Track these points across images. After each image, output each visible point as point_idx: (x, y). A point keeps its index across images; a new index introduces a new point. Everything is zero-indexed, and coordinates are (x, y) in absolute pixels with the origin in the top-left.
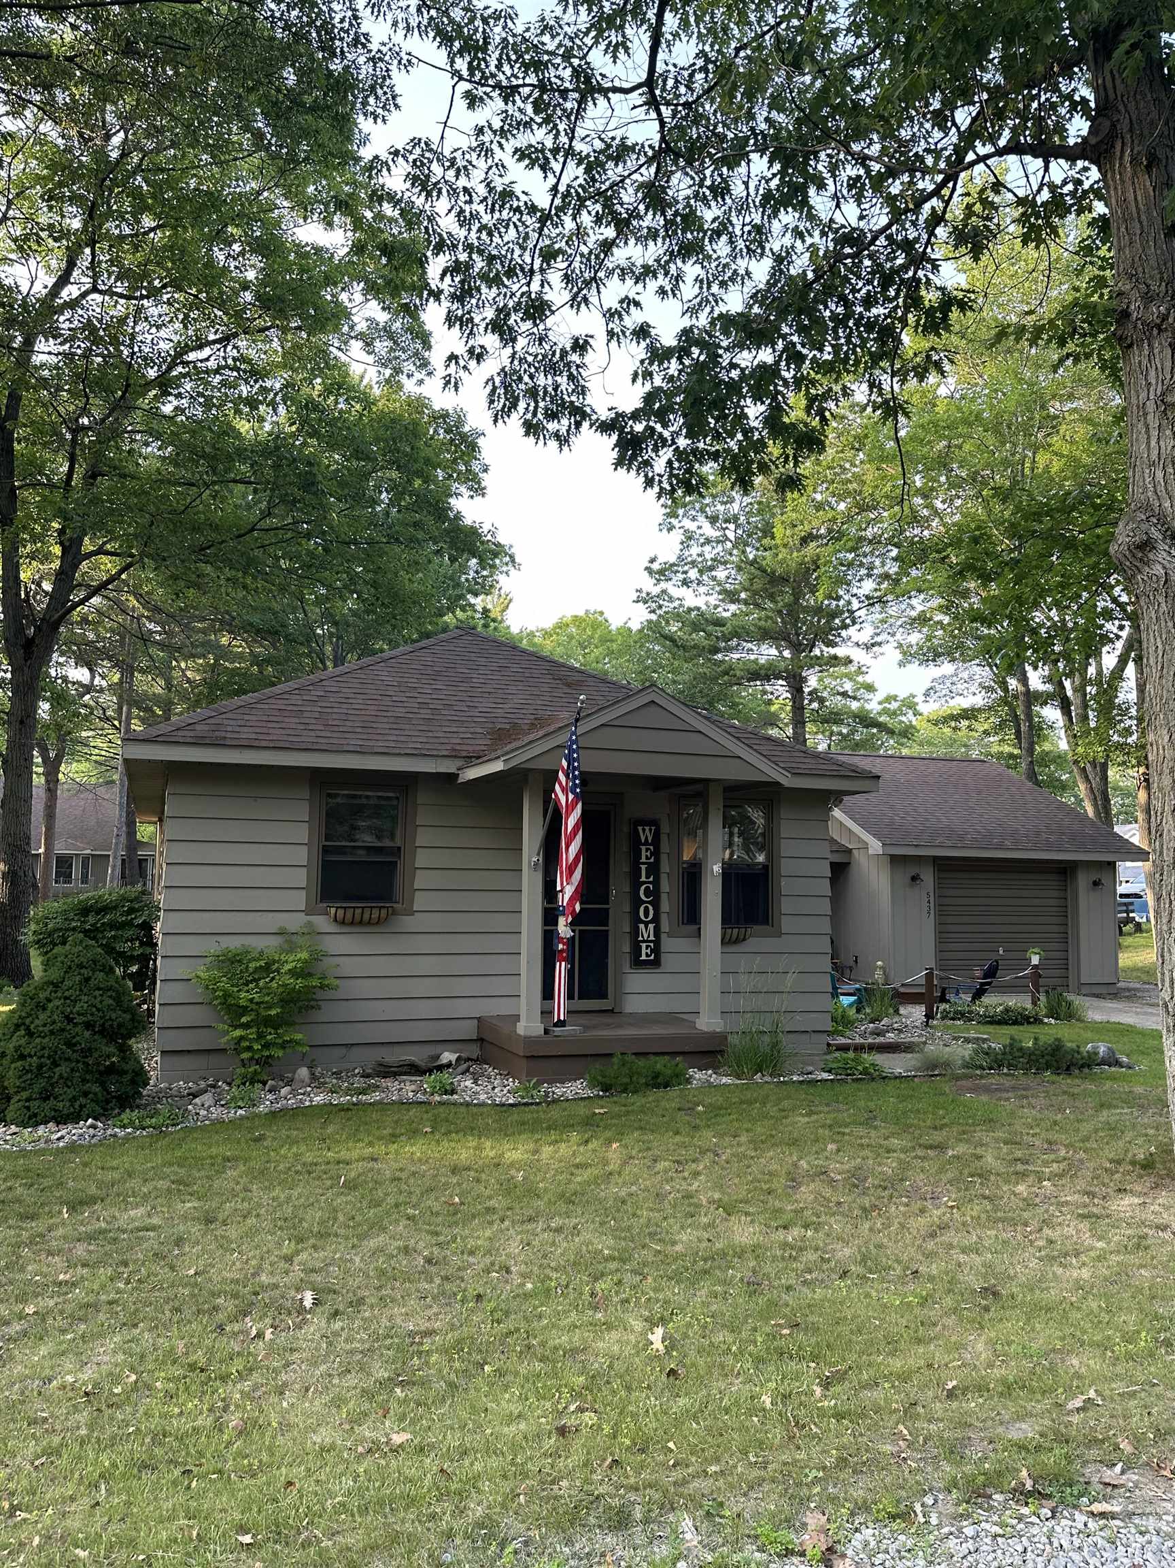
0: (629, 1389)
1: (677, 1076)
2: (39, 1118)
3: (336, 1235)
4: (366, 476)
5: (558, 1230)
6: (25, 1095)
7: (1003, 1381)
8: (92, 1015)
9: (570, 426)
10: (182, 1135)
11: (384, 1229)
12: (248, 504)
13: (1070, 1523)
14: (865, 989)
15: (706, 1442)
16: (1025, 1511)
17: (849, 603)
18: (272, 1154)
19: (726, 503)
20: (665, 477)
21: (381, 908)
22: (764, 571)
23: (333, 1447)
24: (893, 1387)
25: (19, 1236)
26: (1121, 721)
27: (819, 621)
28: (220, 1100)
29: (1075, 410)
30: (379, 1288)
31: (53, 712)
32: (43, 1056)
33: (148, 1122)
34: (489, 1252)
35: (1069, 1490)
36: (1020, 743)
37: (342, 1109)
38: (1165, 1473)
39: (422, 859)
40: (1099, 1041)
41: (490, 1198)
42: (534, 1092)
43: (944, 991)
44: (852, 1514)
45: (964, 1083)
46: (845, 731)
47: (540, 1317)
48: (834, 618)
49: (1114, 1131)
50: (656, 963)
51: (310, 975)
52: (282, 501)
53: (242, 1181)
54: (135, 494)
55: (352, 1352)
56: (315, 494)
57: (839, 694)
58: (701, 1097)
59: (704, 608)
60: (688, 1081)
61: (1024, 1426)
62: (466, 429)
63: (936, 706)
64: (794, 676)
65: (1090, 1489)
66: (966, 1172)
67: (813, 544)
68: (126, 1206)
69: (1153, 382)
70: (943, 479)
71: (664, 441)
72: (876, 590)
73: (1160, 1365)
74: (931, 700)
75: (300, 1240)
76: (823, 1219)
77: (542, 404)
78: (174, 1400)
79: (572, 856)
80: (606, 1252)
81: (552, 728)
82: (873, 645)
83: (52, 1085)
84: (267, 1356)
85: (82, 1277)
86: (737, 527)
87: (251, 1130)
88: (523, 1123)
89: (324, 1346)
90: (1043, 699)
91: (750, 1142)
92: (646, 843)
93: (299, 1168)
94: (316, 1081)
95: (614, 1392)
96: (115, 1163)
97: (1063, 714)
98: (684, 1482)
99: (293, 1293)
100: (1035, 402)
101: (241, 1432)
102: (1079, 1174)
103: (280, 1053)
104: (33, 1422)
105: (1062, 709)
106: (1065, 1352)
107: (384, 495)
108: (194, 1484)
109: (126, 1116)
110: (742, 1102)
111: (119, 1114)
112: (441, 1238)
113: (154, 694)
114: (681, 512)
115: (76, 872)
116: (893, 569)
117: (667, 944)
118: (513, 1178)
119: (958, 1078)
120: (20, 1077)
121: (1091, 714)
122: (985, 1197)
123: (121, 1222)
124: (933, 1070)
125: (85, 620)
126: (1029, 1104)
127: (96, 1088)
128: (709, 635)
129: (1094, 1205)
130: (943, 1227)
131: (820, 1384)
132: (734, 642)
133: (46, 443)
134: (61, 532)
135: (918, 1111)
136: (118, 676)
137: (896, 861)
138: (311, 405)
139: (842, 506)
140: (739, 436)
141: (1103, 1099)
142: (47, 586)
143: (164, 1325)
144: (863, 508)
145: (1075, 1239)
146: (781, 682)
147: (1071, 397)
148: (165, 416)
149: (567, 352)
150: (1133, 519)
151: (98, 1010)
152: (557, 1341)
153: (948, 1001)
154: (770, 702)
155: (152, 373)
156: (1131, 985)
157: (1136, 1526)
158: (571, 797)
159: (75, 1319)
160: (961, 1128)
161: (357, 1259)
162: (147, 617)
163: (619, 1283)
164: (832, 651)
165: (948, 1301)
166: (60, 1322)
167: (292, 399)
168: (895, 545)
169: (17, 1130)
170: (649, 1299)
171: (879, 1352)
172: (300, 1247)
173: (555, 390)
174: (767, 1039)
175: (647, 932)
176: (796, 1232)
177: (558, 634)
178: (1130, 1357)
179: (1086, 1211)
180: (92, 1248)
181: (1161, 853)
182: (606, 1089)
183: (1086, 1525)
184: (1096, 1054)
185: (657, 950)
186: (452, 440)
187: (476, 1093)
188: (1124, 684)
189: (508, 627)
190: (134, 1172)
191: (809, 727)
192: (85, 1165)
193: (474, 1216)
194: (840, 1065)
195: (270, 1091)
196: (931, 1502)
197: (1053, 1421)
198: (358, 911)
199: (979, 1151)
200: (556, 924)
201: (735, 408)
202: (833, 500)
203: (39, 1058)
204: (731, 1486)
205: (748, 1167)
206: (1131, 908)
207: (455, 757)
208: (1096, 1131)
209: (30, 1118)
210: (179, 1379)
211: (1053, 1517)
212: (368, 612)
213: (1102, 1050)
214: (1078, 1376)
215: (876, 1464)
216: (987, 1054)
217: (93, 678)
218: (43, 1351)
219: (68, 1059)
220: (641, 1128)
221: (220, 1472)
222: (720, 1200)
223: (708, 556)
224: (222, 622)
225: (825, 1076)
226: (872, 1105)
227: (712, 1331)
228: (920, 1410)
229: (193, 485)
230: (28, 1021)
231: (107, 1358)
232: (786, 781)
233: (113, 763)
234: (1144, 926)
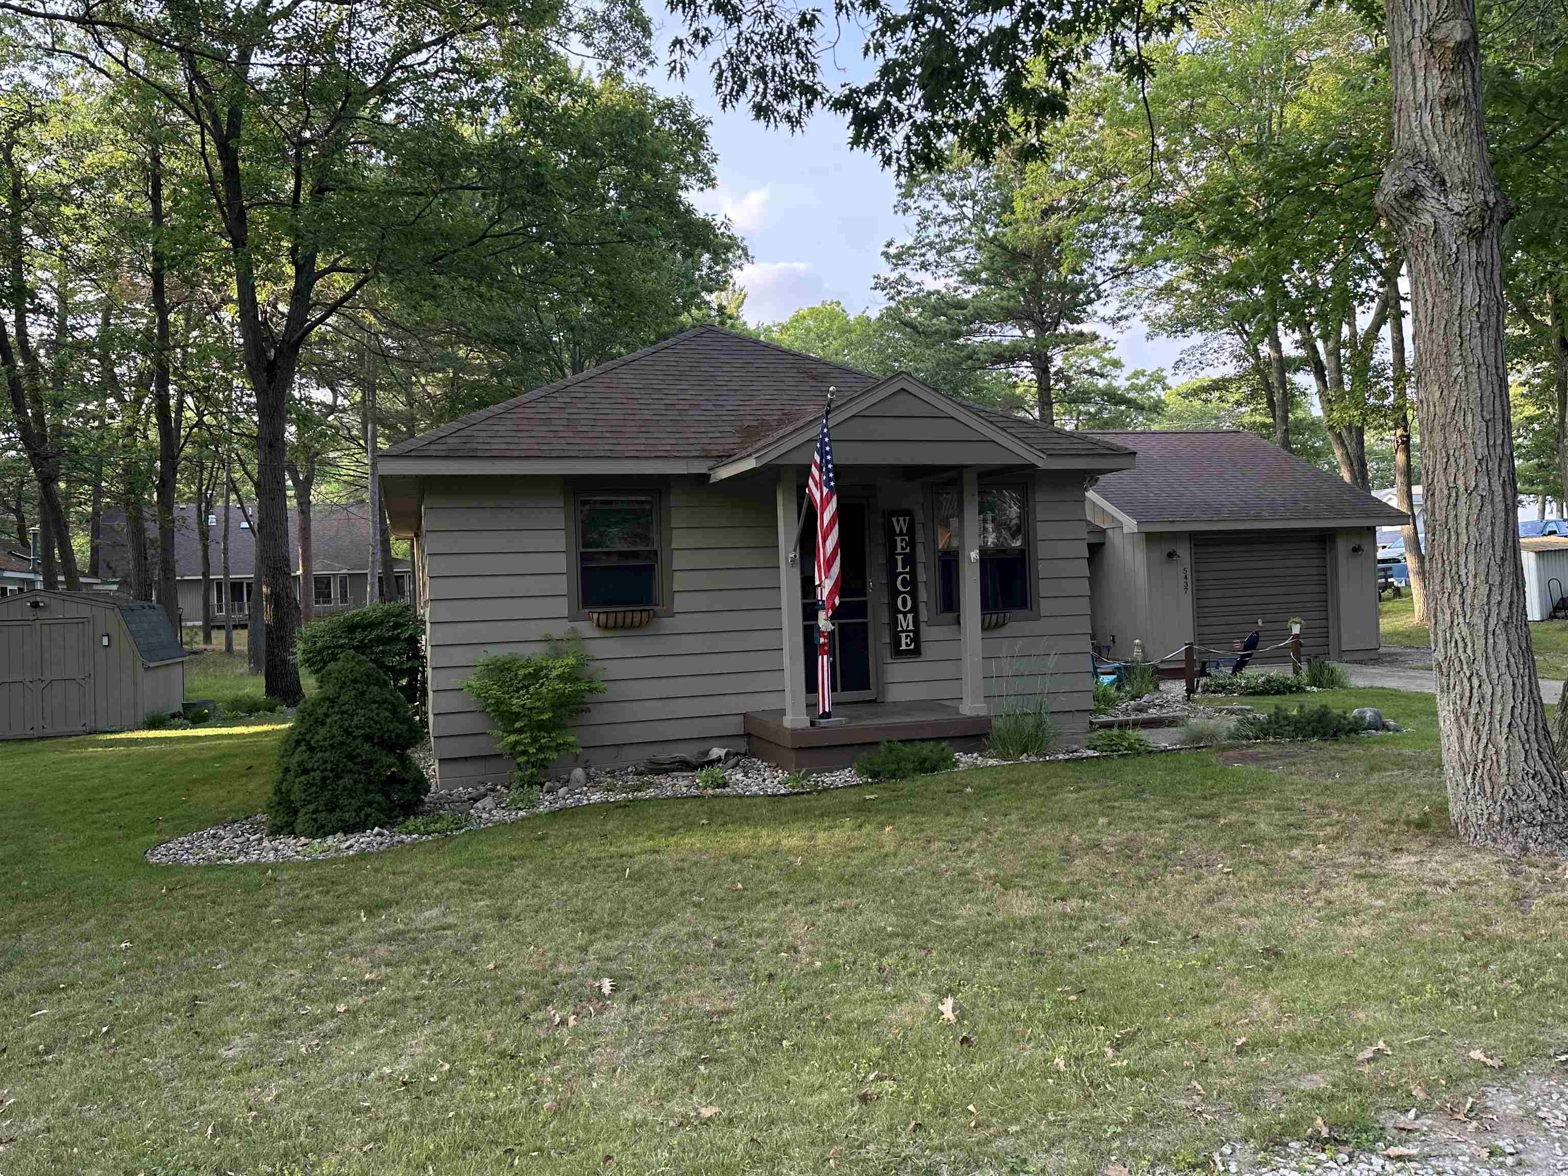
0: (924, 1057)
1: (944, 760)
2: (327, 829)
3: (627, 924)
4: (594, 174)
5: (841, 910)
6: (311, 807)
7: (1292, 1036)
8: (370, 727)
9: (801, 107)
10: (467, 838)
11: (672, 917)
12: (475, 210)
13: (1367, 1166)
14: (1125, 667)
15: (1005, 1104)
16: (1322, 1156)
17: (1093, 276)
18: (556, 851)
19: (962, 179)
20: (903, 154)
21: (641, 611)
22: (1004, 248)
23: (645, 1122)
24: (1183, 1045)
25: (322, 940)
26: (1378, 383)
27: (1063, 298)
28: (500, 803)
29: (1324, 59)
30: (674, 972)
31: (300, 436)
32: (325, 770)
33: (432, 827)
34: (775, 934)
35: (1365, 1136)
36: (1274, 411)
37: (618, 805)
38: (1459, 1117)
39: (679, 560)
40: (1363, 706)
41: (772, 883)
42: (804, 782)
43: (1204, 665)
44: (1153, 1166)
45: (1231, 753)
46: (1092, 410)
47: (832, 992)
48: (1078, 293)
49: (1387, 792)
50: (917, 652)
51: (578, 679)
52: (512, 205)
53: (530, 878)
54: (364, 207)
55: (654, 1034)
56: (544, 195)
57: (1085, 372)
58: (968, 779)
59: (944, 291)
60: (955, 765)
61: (1315, 1077)
62: (693, 117)
63: (1186, 378)
64: (1039, 357)
65: (1386, 1134)
66: (1239, 838)
67: (1055, 217)
68: (422, 908)
69: (1419, 18)
70: (1187, 141)
71: (901, 115)
72: (1121, 261)
73: (1447, 1015)
74: (1181, 373)
75: (594, 931)
76: (1100, 889)
77: (771, 85)
78: (489, 1086)
79: (829, 549)
80: (889, 929)
81: (801, 423)
82: (1119, 319)
83: (336, 797)
84: (572, 1042)
85: (387, 976)
86: (975, 203)
87: (533, 829)
88: (796, 812)
89: (626, 1029)
90: (1296, 365)
91: (1021, 820)
92: (901, 533)
93: (584, 863)
94: (592, 781)
95: (910, 1061)
96: (405, 867)
97: (1317, 379)
98: (987, 1141)
99: (590, 981)
100: (1282, 51)
101: (555, 1112)
102: (1354, 836)
103: (555, 756)
104: (357, 1111)
105: (1316, 373)
106: (1351, 1006)
107: (612, 193)
108: (517, 1161)
109: (411, 822)
110: (1010, 782)
111: (404, 822)
112: (728, 923)
113: (397, 411)
114: (916, 191)
115: (335, 590)
116: (1136, 237)
117: (928, 633)
118: (791, 863)
119: (1225, 749)
120: (305, 790)
121: (1346, 378)
122: (1262, 863)
123: (418, 923)
124: (1198, 743)
125: (323, 340)
126: (1298, 770)
127: (379, 798)
128: (950, 319)
129: (1371, 865)
130: (1220, 893)
131: (1111, 1046)
132: (976, 326)
133: (270, 159)
134: (293, 251)
135: (1187, 782)
136: (360, 394)
137: (1151, 538)
138: (534, 104)
139: (1083, 175)
140: (978, 106)
141: (1373, 762)
142: (283, 308)
143: (471, 1016)
144: (1105, 175)
145: (1353, 898)
146: (1025, 363)
147: (1319, 45)
148: (386, 125)
149: (794, 29)
150: (1399, 167)
151: (376, 722)
152: (851, 1015)
153: (1209, 675)
154: (1015, 385)
155: (370, 81)
156: (1392, 650)
157: (1433, 1167)
158: (825, 490)
159: (385, 1015)
160: (1231, 798)
161: (650, 946)
162: (385, 334)
163: (905, 957)
164: (1077, 328)
165: (1231, 963)
166: (371, 1019)
167: (515, 98)
168: (1140, 213)
169: (307, 841)
170: (935, 972)
171: (1166, 1014)
172: (593, 937)
173: (784, 69)
174: (1031, 720)
175: (906, 622)
176: (1073, 904)
177: (795, 328)
178: (1416, 1009)
179: (1363, 871)
180: (392, 948)
181: (1433, 513)
182: (875, 775)
183: (1383, 1168)
184: (1363, 718)
185: (916, 639)
186: (679, 130)
187: (748, 785)
188: (1380, 344)
189: (745, 323)
190: (425, 874)
191: (1056, 408)
192: (377, 871)
193: (758, 901)
194: (1105, 742)
195: (548, 792)
196: (1229, 1151)
197: (1345, 1071)
198: (620, 616)
199: (1251, 818)
200: (816, 618)
201: (973, 76)
202: (1073, 169)
203: (323, 771)
204: (1034, 1144)
205: (1021, 843)
206: (1389, 573)
207: (706, 457)
208: (1368, 793)
209: (318, 829)
210: (490, 1067)
211: (1350, 1162)
212: (604, 315)
213: (1369, 714)
214: (1365, 1028)
215: (1171, 1118)
216: (1252, 724)
217: (335, 398)
218: (358, 1046)
219: (351, 771)
220: (913, 812)
221: (539, 1149)
222: (997, 875)
223: (946, 237)
224: (458, 334)
225: (1091, 753)
226: (1139, 778)
227: (999, 1001)
228: (1211, 1065)
229: (421, 194)
230: (308, 737)
231: (419, 1050)
232: (1042, 463)
233: (363, 482)
234: (1403, 591)
